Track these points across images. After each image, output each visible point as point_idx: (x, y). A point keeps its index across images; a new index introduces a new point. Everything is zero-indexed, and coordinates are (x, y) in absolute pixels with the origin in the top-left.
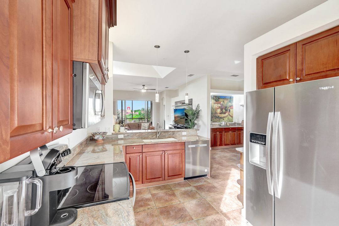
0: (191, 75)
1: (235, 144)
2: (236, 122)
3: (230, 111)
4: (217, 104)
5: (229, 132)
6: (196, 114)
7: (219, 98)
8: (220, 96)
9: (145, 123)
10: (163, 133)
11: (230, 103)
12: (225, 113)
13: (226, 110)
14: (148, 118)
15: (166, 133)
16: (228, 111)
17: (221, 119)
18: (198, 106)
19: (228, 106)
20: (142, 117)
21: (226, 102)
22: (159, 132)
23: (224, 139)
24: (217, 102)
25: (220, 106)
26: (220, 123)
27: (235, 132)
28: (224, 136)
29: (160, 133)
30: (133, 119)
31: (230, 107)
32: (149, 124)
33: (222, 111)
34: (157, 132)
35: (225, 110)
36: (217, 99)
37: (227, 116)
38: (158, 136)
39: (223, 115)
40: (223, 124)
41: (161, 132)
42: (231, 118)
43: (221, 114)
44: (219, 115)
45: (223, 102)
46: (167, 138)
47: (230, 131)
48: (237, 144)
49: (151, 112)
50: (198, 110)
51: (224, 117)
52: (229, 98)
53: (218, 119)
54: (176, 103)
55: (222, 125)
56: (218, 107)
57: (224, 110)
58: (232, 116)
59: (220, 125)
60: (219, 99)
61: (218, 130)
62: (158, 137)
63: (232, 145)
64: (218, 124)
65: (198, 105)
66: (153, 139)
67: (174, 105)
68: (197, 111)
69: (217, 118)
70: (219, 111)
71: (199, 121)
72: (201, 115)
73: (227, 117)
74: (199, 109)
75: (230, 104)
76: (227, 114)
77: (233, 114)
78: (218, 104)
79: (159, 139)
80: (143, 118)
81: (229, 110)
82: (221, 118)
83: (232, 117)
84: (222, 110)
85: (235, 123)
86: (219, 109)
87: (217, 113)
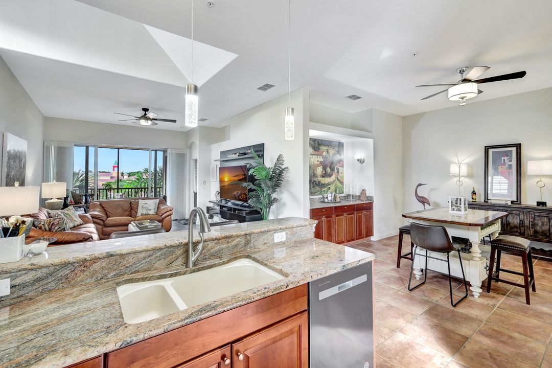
0: (266, 87)
1: (354, 240)
2: (351, 193)
3: (338, 172)
4: (316, 156)
5: (343, 215)
6: (277, 178)
7: (320, 143)
8: (321, 140)
9: (148, 198)
10: (210, 244)
11: (338, 155)
12: (330, 176)
13: (332, 169)
14: (156, 188)
15: (222, 244)
16: (336, 170)
17: (324, 187)
18: (280, 159)
19: (335, 162)
20: (143, 185)
21: (332, 151)
22: (198, 243)
23: (335, 231)
24: (316, 153)
25: (321, 160)
26: (321, 196)
27: (353, 214)
28: (335, 224)
29: (200, 247)
30: (119, 190)
31: (338, 164)
32: (158, 201)
33: (325, 170)
34: (187, 244)
35: (330, 168)
36: (317, 145)
37: (335, 181)
38: (193, 258)
39: (326, 180)
40: (330, 198)
41: (205, 241)
42: (341, 185)
43: (323, 177)
44: (320, 179)
45: (328, 152)
46: (229, 261)
47: (345, 212)
48: (357, 239)
49: (162, 176)
50: (280, 167)
51: (328, 184)
52: (338, 144)
53: (318, 189)
54: (223, 153)
55: (326, 200)
56: (318, 163)
57: (328, 170)
58: (341, 180)
59: (322, 200)
60: (319, 145)
61: (325, 213)
62: (195, 264)
63: (348, 241)
64: (319, 198)
65: (280, 156)
66: (171, 276)
67: (219, 157)
68: (278, 172)
69: (317, 185)
70: (319, 170)
71: (281, 192)
72: (287, 180)
73: (334, 184)
74: (283, 167)
75: (338, 157)
76: (333, 177)
77: (343, 177)
78: (319, 157)
79: (199, 270)
80: (145, 188)
81: (338, 169)
82: (324, 185)
83: (342, 183)
84: (324, 168)
85: (348, 196)
86: (320, 168)
87: (317, 177)
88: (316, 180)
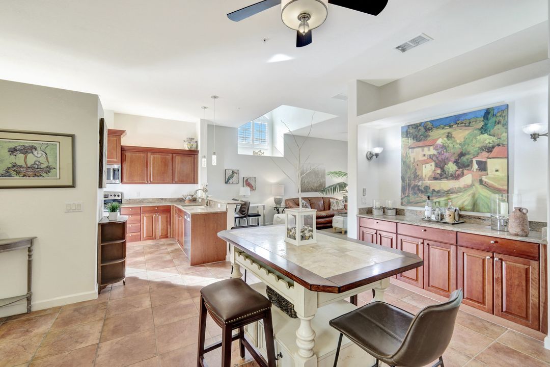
3: (482, 168)
4: (420, 149)
7: (428, 126)
8: (432, 121)
12: (456, 177)
13: (464, 165)
16: (476, 166)
21: (459, 133)
24: (421, 143)
25: (432, 151)
31: (483, 154)
35: (459, 163)
36: (421, 132)
37: (470, 186)
39: (445, 184)
43: (435, 179)
44: (428, 182)
45: (449, 136)
51: (450, 191)
52: (482, 115)
56: (425, 158)
57: (452, 167)
60: (427, 129)
69: (422, 191)
70: (428, 170)
76: (467, 179)
78: (426, 149)
81: (482, 164)
84: (441, 165)
86: (428, 166)
87: (421, 179)
88: (420, 184)
